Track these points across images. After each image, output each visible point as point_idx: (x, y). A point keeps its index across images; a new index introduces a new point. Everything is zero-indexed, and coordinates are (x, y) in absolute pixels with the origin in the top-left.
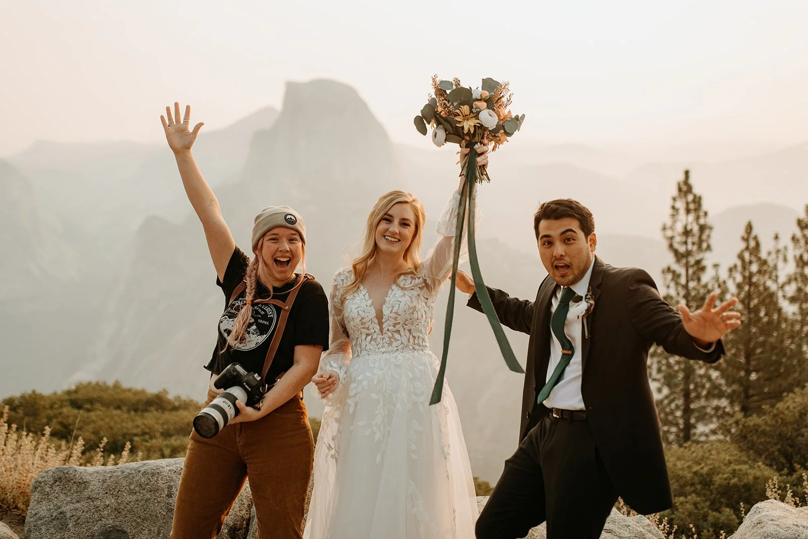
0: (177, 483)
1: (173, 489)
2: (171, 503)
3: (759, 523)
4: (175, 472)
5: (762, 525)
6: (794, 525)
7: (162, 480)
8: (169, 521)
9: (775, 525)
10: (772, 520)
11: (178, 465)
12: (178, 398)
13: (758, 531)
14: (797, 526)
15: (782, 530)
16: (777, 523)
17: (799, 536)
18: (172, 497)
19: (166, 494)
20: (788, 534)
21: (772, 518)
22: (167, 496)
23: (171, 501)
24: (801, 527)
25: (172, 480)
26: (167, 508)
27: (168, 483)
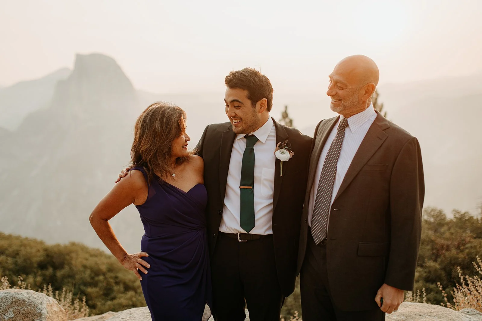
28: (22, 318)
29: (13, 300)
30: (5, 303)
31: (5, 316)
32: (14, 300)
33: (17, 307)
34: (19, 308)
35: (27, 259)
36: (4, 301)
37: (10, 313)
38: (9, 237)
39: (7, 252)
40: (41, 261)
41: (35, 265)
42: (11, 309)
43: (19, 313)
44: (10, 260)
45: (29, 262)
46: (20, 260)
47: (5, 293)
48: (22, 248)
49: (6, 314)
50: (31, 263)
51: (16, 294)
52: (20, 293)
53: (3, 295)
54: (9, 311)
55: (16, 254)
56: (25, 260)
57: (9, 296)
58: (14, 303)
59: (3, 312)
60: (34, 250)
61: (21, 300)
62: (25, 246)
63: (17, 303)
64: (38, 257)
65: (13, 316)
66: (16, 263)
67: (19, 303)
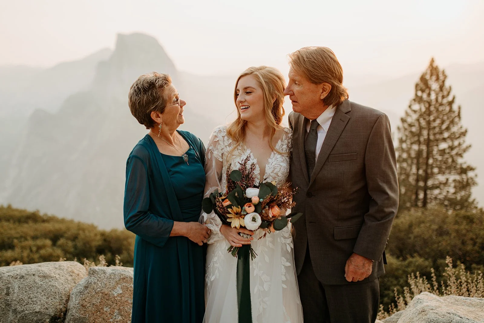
0: (13, 285)
1: (11, 289)
2: (8, 300)
3: (423, 311)
4: (12, 277)
5: (426, 313)
6: (447, 313)
7: (2, 283)
8: (7, 313)
9: (434, 313)
10: (432, 309)
11: (15, 272)
12: (46, 215)
13: (423, 317)
14: (449, 313)
15: (440, 317)
16: (436, 311)
17: (452, 321)
18: (9, 295)
19: (5, 293)
20: (444, 320)
21: (432, 308)
22: (6, 294)
23: (9, 298)
24: (452, 315)
25: (10, 283)
26: (5, 303)
27: (7, 285)
28: (130, 295)
29: (120, 277)
30: (114, 279)
31: (114, 292)
32: (122, 277)
33: (125, 284)
34: (127, 285)
35: (86, 243)
36: (112, 277)
37: (119, 289)
38: (63, 221)
39: (66, 235)
40: (99, 246)
41: (94, 249)
42: (119, 286)
43: (127, 290)
44: (70, 244)
45: (88, 246)
46: (79, 244)
47: (113, 270)
48: (81, 232)
49: (115, 290)
50: (91, 247)
51: (123, 271)
52: (127, 270)
53: (111, 272)
54: (117, 287)
55: (75, 238)
56: (85, 244)
57: (117, 273)
58: (122, 279)
59: (112, 288)
60: (92, 235)
61: (128, 277)
62: (84, 230)
63: (124, 280)
64: (97, 242)
65: (121, 292)
66: (75, 247)
67: (126, 280)
